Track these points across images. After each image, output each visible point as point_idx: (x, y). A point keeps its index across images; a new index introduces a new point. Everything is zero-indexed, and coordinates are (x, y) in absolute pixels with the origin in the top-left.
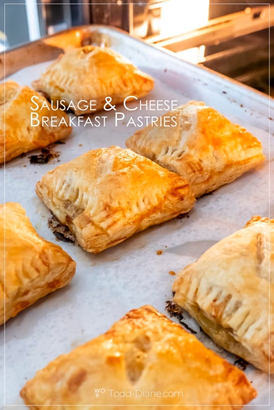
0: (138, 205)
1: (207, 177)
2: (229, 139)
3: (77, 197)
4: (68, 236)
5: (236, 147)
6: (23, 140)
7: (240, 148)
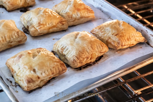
0: (49, 24)
1: (73, 20)
2: (83, 9)
3: (31, 20)
4: (28, 32)
5: (85, 12)
6: (18, 4)
7: (86, 12)
